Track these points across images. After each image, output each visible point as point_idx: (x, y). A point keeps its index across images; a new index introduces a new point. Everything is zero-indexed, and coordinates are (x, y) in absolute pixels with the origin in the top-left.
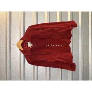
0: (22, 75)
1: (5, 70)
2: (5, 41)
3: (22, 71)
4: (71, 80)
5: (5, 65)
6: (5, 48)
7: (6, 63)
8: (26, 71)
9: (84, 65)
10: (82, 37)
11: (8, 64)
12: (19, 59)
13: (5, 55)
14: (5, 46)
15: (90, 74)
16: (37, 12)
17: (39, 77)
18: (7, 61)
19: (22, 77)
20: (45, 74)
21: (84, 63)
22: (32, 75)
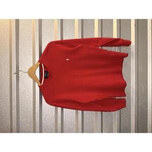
2: (9, 65)
3: (36, 116)
5: (9, 105)
6: (9, 78)
7: (11, 101)
8: (43, 114)
9: (139, 105)
10: (136, 59)
11: (14, 104)
12: (32, 94)
14: (9, 73)
15: (148, 120)
17: (64, 124)
21: (139, 102)
22: (54, 122)
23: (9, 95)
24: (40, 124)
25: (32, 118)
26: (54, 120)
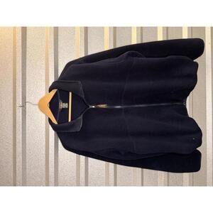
0: (50, 174)
1: (12, 163)
2: (12, 94)
3: (50, 166)
4: (165, 185)
5: (12, 151)
6: (11, 112)
8: (59, 164)
11: (19, 149)
13: (11, 128)
14: (12, 106)
16: (86, 29)
18: (17, 141)
19: (52, 179)
20: (104, 172)
22: (75, 175)
23: (12, 137)
24: (55, 178)
25: (44, 169)
26: (75, 172)
